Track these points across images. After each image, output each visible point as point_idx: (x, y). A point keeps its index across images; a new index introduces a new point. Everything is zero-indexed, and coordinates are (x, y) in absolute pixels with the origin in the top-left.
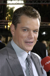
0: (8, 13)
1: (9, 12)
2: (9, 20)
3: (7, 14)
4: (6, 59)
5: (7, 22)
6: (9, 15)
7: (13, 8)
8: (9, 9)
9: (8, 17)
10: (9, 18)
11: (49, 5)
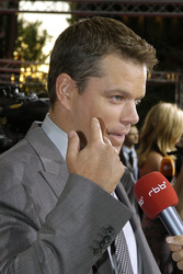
0: (21, 38)
1: (25, 35)
2: (23, 61)
3: (17, 42)
4: (40, 173)
5: (19, 66)
6: (24, 46)
7: (38, 24)
8: (25, 26)
9: (19, 49)
10: (22, 54)
11: (146, 18)
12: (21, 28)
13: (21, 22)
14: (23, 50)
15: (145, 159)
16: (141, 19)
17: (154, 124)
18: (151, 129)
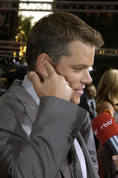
0: (20, 28)
1: (23, 26)
2: (21, 42)
3: (17, 30)
5: (19, 45)
6: (22, 32)
7: (31, 18)
8: (23, 19)
9: (19, 35)
10: (21, 38)
11: (101, 14)
12: (21, 21)
13: (21, 17)
14: (21, 35)
15: (100, 106)
16: (98, 15)
17: (106, 83)
18: (104, 86)
